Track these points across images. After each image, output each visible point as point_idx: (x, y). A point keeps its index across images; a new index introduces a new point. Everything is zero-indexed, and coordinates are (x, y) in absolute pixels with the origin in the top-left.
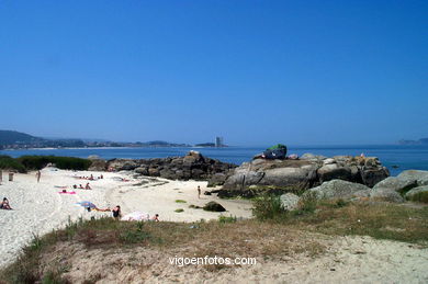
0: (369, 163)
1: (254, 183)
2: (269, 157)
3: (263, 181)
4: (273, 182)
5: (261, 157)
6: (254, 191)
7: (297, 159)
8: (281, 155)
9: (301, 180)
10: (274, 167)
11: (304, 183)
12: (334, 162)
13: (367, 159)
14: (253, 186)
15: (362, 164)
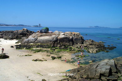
0: (77, 35)
1: (33, 42)
2: (41, 32)
3: (36, 41)
4: (40, 42)
5: (38, 32)
6: (32, 45)
7: (52, 33)
8: (46, 31)
9: (51, 41)
10: (41, 36)
11: (51, 43)
12: (64, 35)
13: (76, 33)
14: (32, 44)
15: (74, 35)
